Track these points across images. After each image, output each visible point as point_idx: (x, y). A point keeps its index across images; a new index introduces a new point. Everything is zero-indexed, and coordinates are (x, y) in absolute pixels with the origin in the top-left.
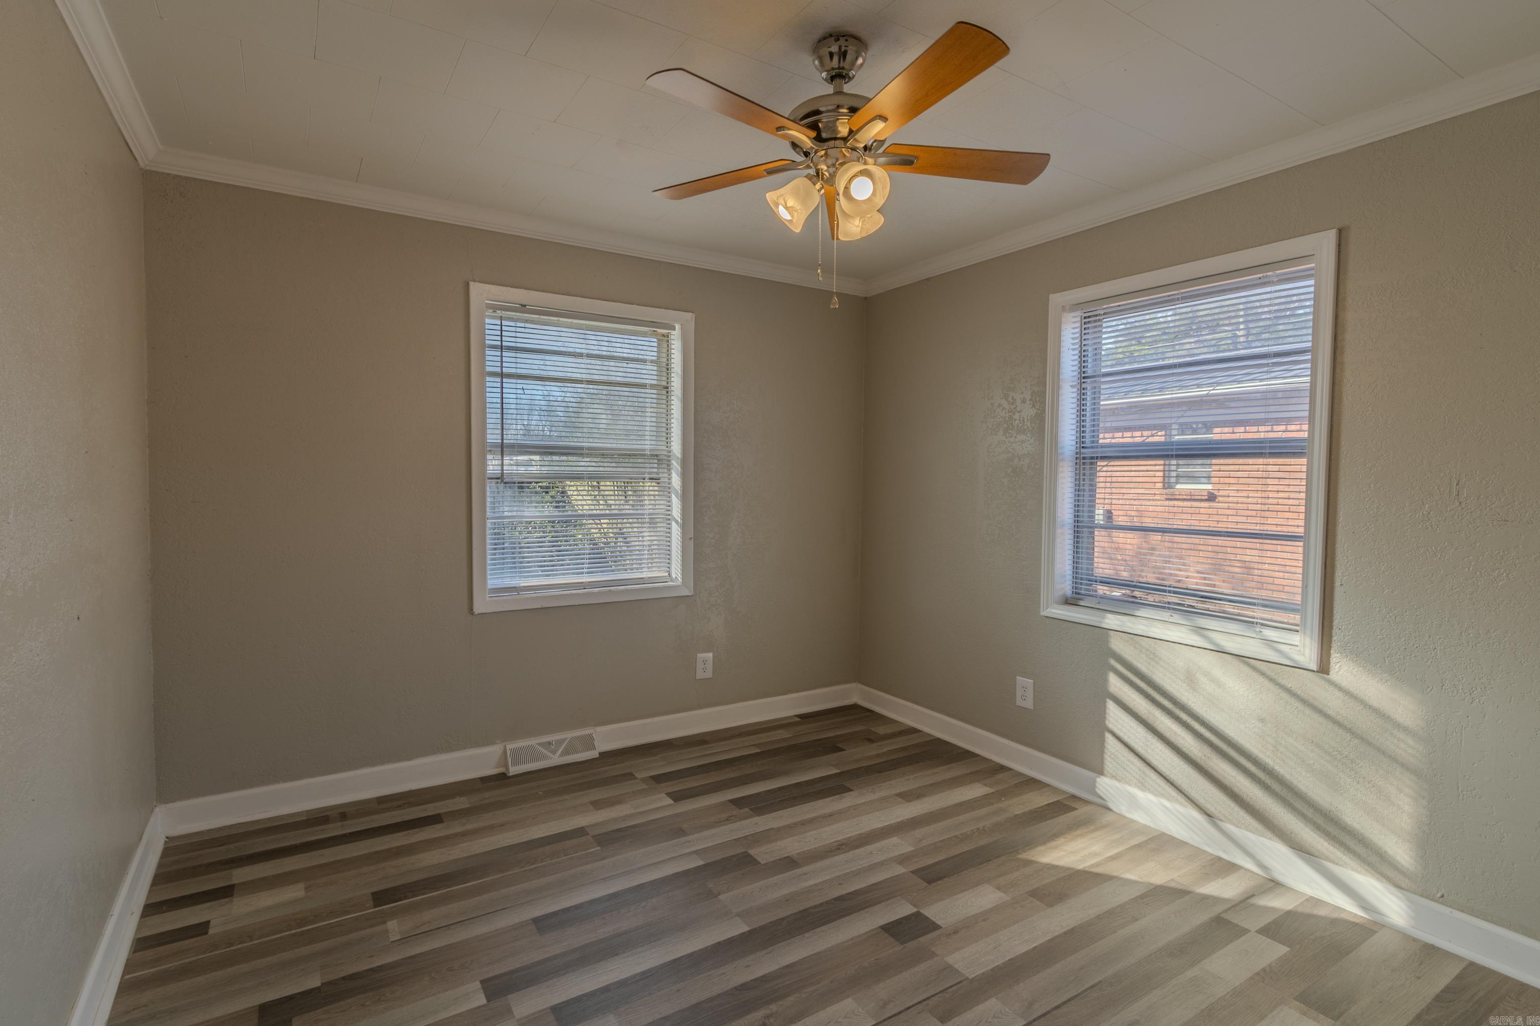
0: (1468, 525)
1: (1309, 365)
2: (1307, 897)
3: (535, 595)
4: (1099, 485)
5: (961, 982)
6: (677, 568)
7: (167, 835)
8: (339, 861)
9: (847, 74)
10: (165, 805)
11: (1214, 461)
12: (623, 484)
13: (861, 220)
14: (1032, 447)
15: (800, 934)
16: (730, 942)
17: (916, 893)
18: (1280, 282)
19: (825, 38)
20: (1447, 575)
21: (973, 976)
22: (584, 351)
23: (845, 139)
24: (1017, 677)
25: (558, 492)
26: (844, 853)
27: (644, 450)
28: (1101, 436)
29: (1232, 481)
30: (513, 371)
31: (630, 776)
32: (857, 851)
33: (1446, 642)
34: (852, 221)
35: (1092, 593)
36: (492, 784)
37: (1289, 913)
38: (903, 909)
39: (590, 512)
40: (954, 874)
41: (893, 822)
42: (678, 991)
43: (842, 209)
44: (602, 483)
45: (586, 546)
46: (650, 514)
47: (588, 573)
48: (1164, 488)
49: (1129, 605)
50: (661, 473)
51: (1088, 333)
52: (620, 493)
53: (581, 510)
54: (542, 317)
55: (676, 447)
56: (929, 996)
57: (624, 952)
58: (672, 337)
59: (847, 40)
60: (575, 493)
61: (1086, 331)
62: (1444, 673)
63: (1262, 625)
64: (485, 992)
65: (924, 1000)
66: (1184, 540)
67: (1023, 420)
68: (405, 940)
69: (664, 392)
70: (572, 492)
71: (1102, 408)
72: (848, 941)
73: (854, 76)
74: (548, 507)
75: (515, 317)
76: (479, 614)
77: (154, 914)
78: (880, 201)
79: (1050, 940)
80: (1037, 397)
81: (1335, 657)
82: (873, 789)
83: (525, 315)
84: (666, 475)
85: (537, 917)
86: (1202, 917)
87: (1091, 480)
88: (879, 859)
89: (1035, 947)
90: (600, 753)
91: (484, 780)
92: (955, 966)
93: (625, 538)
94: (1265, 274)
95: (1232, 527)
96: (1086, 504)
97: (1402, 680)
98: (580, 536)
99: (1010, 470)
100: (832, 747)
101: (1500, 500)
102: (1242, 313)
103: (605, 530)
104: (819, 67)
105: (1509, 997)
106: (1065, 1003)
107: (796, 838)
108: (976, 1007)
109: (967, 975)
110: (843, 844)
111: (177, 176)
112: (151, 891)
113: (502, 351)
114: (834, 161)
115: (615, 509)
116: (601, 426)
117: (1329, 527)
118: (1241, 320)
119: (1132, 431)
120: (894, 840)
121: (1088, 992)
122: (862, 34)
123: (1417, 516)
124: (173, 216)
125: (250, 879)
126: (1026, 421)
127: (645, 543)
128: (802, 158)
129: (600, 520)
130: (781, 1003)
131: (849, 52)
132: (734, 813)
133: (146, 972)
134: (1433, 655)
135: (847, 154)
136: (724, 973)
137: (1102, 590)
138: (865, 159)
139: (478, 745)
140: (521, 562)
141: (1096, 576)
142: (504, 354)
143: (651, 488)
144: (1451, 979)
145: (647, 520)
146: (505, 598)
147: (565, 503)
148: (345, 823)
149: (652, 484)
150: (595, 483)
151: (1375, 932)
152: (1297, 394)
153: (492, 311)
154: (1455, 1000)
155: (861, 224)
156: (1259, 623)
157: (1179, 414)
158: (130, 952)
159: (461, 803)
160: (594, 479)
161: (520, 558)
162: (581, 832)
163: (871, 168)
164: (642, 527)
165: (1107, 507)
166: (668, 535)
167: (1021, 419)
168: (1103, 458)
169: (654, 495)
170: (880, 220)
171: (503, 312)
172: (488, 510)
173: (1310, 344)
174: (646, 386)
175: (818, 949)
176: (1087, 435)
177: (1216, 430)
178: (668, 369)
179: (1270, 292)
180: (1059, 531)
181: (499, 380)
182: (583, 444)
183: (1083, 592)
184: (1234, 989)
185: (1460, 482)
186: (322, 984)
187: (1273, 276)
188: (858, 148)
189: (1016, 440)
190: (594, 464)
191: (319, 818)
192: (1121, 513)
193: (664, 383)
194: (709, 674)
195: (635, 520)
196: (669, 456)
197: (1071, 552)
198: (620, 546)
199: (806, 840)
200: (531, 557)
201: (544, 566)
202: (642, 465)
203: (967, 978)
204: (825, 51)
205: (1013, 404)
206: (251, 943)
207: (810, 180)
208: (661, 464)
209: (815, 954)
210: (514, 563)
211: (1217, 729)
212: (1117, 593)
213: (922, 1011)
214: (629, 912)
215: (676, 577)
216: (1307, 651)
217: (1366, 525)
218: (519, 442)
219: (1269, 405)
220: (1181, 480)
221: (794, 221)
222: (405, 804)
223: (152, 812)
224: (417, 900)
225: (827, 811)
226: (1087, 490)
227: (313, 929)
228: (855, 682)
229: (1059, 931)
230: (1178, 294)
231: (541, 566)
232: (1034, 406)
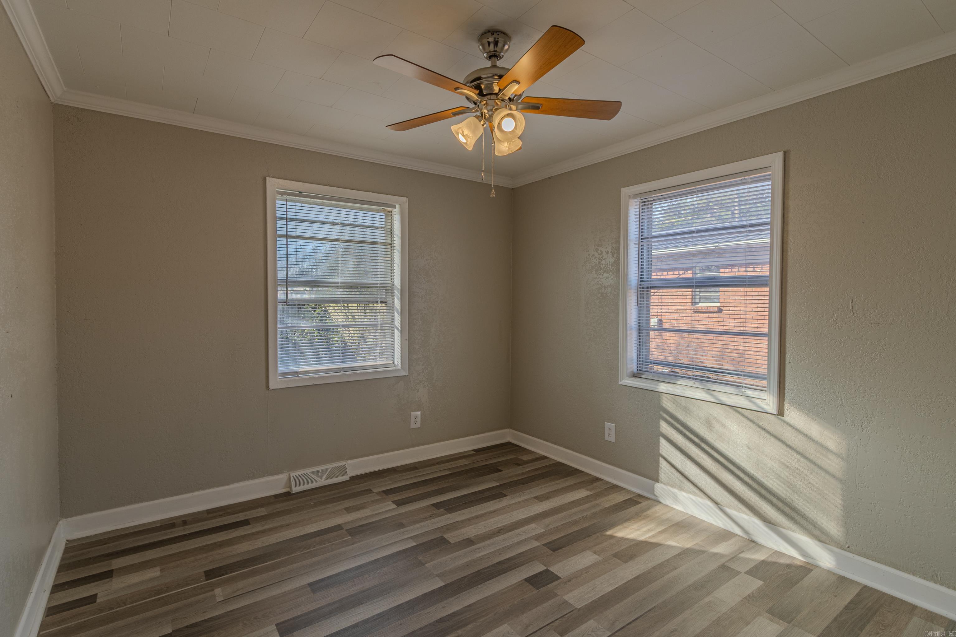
0: (858, 326)
1: (769, 232)
2: (774, 551)
3: (309, 377)
4: (652, 304)
5: (572, 611)
6: (398, 358)
7: (67, 539)
8: (182, 552)
9: (499, 55)
10: (66, 519)
11: (721, 289)
12: (363, 306)
13: (509, 143)
14: (613, 281)
15: (476, 586)
16: (433, 592)
17: (545, 558)
18: (753, 182)
19: (485, 33)
20: (847, 356)
21: (580, 607)
22: (339, 221)
23: (497, 94)
24: (606, 423)
25: (322, 310)
26: (502, 535)
27: (377, 284)
28: (653, 274)
29: (731, 301)
30: (294, 234)
31: (369, 491)
32: (510, 533)
33: (848, 396)
34: (503, 144)
35: (648, 370)
36: (281, 499)
37: (763, 561)
38: (538, 568)
39: (343, 323)
40: (569, 545)
41: (532, 514)
42: (401, 624)
43: (497, 138)
44: (350, 305)
45: (340, 345)
46: (381, 324)
47: (342, 362)
48: (692, 305)
49: (672, 377)
50: (388, 298)
51: (644, 212)
52: (362, 311)
53: (337, 322)
54: (312, 200)
55: (397, 282)
56: (553, 620)
57: (366, 602)
58: (394, 213)
59: (498, 35)
60: (333, 311)
61: (643, 211)
62: (847, 414)
63: (746, 387)
64: (278, 631)
65: (551, 623)
66: (704, 337)
67: (607, 265)
68: (226, 601)
69: (389, 247)
70: (331, 311)
71: (652, 257)
72: (505, 589)
73: (503, 56)
74: (316, 320)
75: (295, 200)
76: (272, 390)
77: (59, 591)
78: (519, 132)
79: (625, 584)
80: (615, 250)
81: (787, 406)
82: (520, 494)
83: (302, 198)
84: (391, 300)
85: (311, 582)
86: (713, 566)
87: (647, 301)
88: (523, 538)
89: (617, 588)
90: (350, 477)
91: (276, 496)
92: (569, 601)
93: (365, 340)
94: (744, 178)
95: (732, 329)
96: (645, 315)
97: (824, 419)
98: (336, 339)
99: (599, 295)
100: (495, 469)
101: (875, 312)
102: (736, 200)
103: (352, 335)
104: (482, 50)
105: (885, 605)
106: (634, 621)
107: (473, 526)
108: (582, 626)
109: (576, 607)
110: (502, 529)
111: (76, 108)
112: (57, 577)
113: (287, 221)
114: (491, 107)
115: (358, 322)
116: (350, 269)
117: (782, 328)
118: (736, 204)
119: (673, 271)
120: (533, 525)
121: (647, 613)
122: (508, 31)
123: (830, 322)
124: (73, 134)
125: (123, 566)
126: (609, 265)
127: (378, 343)
128: (474, 106)
129: (349, 328)
130: (464, 629)
131: (499, 42)
132: (435, 512)
133: (54, 629)
134: (840, 404)
135: (499, 103)
136: (429, 612)
137: (657, 368)
138: (510, 106)
139: (272, 474)
140: (300, 356)
141: (651, 360)
142: (289, 223)
143: (381, 308)
144: (853, 596)
145: (379, 328)
146: (289, 379)
147: (327, 317)
148: (186, 527)
149: (382, 305)
150: (346, 305)
151: (812, 570)
152: (763, 249)
153: (280, 195)
154: (856, 608)
155: (508, 146)
156: (744, 386)
157: (698, 261)
158: (43, 616)
159: (262, 511)
160: (346, 302)
161: (299, 353)
162: (338, 527)
163: (514, 112)
164: (375, 333)
165: (659, 317)
166: (393, 337)
167: (606, 264)
168: (654, 287)
169: (383, 312)
170: (519, 143)
171: (288, 196)
172: (278, 323)
173: (769, 220)
174: (378, 243)
175: (486, 595)
176: (645, 273)
177: (722, 270)
178: (391, 233)
179: (747, 188)
180: (629, 332)
181: (285, 240)
182: (338, 280)
183: (643, 369)
184: (732, 608)
185: (853, 301)
186: (173, 631)
187: (748, 179)
188: (505, 100)
189: (603, 277)
190: (345, 293)
191: (170, 524)
192: (667, 321)
193: (389, 242)
194: (418, 425)
195: (371, 328)
196: (393, 288)
197: (636, 345)
198: (362, 345)
199: (479, 528)
200: (306, 352)
201: (314, 358)
202: (375, 293)
203: (576, 608)
204: (485, 41)
205: (601, 254)
206: (125, 607)
207: (477, 118)
208: (388, 292)
209: (485, 598)
210: (295, 356)
211: (721, 452)
212: (666, 370)
213: (549, 630)
214: (370, 577)
215: (397, 364)
216: (771, 404)
217: (803, 327)
218: (298, 279)
219: (747, 256)
220: (702, 300)
221: (468, 143)
222: (225, 513)
223: (57, 524)
224: (234, 575)
225: (491, 509)
226: (645, 307)
227: (166, 596)
228: (509, 428)
229: (630, 577)
230: (695, 189)
231: (312, 358)
232: (613, 256)
